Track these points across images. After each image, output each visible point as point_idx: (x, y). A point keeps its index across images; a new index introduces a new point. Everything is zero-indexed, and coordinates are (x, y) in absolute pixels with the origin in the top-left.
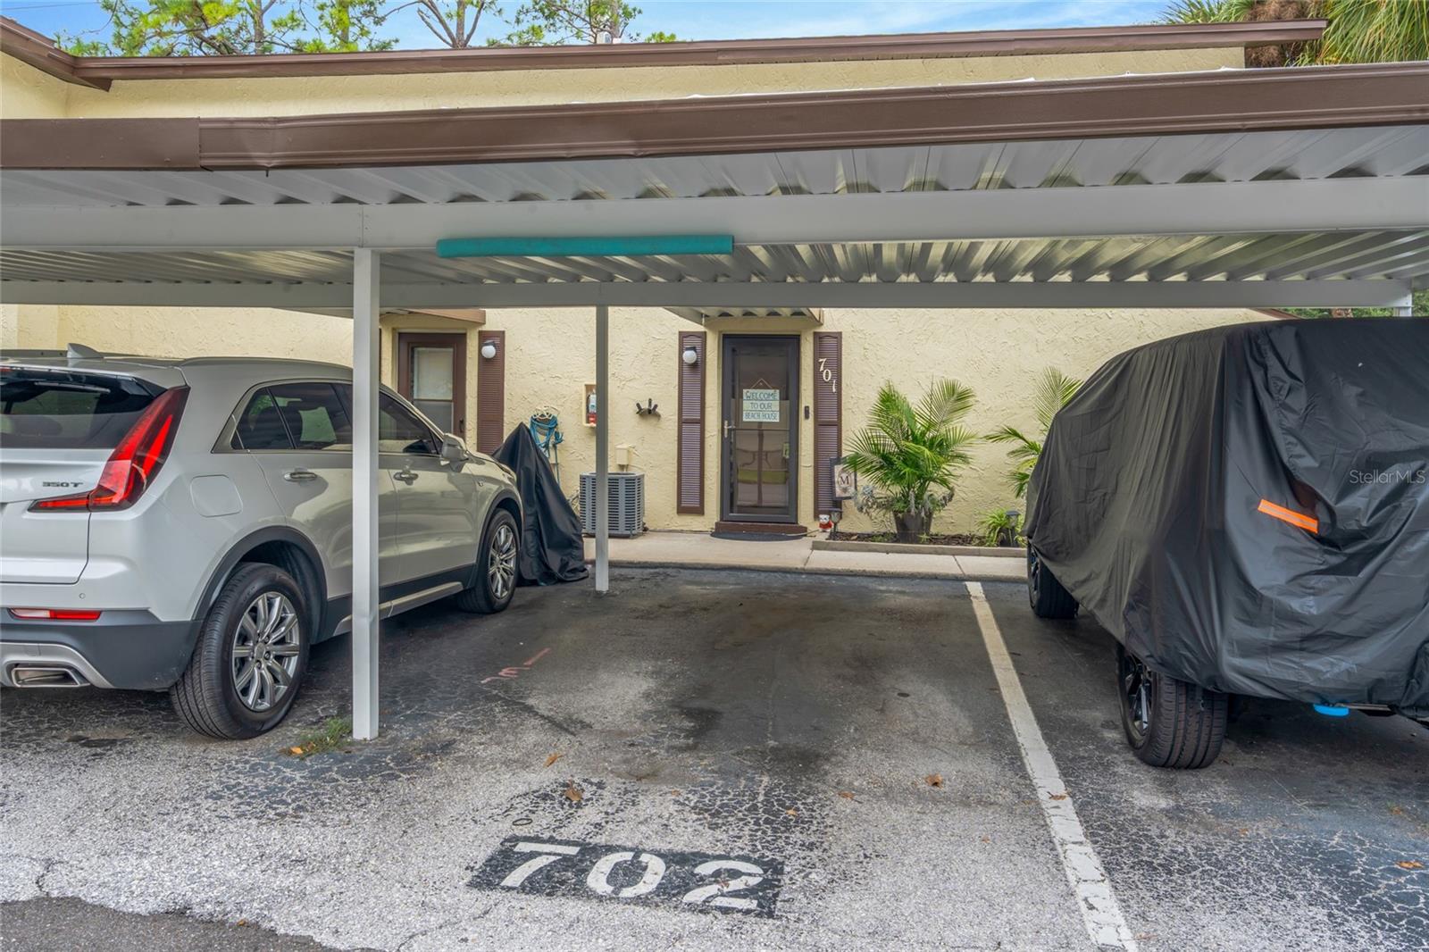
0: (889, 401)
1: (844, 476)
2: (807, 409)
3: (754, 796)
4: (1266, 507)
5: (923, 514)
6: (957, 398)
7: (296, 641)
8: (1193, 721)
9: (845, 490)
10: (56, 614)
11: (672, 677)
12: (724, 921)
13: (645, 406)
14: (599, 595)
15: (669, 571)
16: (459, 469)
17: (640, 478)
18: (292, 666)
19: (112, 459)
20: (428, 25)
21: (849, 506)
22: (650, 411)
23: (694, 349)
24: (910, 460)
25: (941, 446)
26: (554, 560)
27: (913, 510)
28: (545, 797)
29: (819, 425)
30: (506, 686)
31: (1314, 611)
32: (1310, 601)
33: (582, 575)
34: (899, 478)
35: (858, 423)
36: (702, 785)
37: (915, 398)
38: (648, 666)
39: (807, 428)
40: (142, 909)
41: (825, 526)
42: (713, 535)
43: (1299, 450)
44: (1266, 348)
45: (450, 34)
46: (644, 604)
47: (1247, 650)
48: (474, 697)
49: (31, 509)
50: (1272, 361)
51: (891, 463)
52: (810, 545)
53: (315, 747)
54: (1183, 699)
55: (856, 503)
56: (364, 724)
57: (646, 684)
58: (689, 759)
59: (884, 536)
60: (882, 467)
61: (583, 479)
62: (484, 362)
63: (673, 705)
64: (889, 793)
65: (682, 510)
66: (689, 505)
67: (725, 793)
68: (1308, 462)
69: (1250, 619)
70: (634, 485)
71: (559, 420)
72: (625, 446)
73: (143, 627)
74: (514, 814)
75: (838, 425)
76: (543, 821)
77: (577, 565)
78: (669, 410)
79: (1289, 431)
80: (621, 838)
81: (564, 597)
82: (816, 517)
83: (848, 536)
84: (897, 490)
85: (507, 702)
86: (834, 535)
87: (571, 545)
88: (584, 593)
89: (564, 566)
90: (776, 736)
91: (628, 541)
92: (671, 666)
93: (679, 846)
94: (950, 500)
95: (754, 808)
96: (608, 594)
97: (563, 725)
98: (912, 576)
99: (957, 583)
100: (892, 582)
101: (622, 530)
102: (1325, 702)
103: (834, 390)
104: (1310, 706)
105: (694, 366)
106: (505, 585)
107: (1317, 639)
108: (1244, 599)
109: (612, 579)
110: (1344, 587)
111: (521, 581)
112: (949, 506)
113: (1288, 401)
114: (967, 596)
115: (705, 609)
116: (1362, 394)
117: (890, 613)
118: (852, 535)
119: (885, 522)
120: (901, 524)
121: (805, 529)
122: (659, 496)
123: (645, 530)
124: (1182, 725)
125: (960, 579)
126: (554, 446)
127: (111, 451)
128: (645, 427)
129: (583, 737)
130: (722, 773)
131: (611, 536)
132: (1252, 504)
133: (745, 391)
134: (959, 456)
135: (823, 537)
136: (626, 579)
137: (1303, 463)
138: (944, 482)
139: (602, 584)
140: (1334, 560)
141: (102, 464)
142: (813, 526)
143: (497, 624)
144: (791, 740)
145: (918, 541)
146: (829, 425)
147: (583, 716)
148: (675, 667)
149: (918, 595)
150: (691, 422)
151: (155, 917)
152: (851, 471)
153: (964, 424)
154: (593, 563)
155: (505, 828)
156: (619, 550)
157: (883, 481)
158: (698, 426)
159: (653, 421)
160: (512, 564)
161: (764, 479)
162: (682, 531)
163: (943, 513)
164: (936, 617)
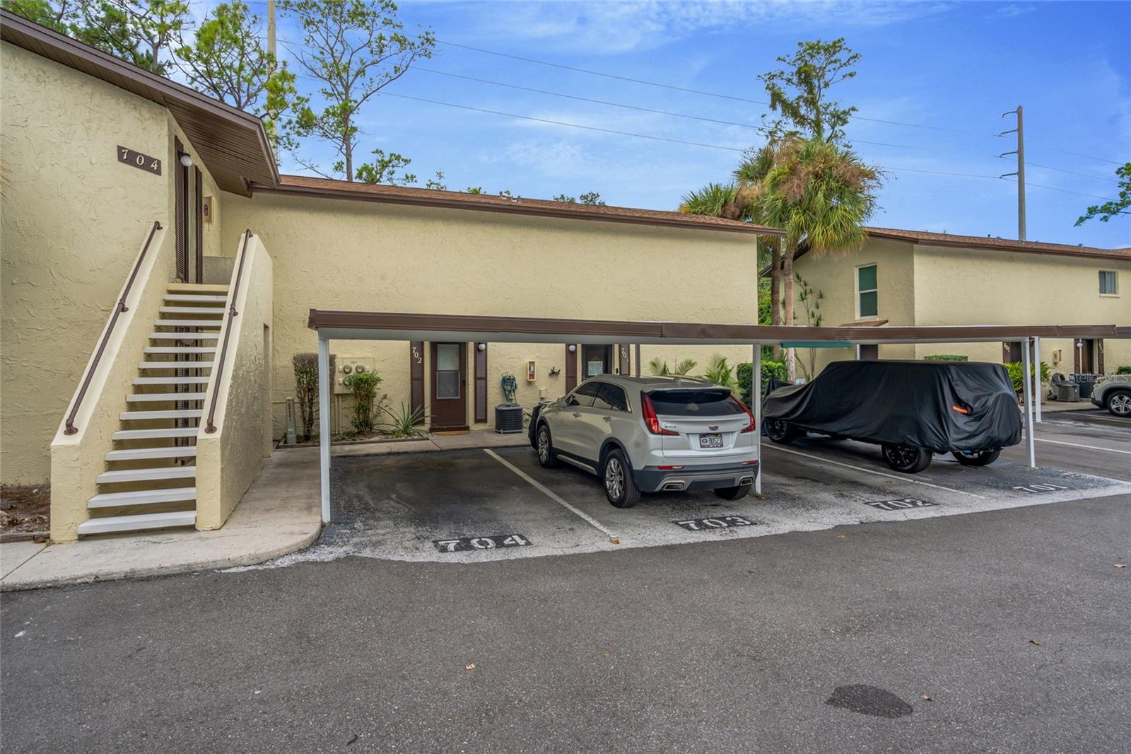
2: (617, 369)
10: (749, 462)
13: (555, 371)
23: (574, 345)
49: (741, 433)
62: (478, 352)
71: (516, 378)
72: (543, 389)
78: (562, 372)
103: (628, 361)
105: (573, 352)
126: (514, 390)
128: (551, 380)
133: (589, 362)
150: (570, 377)
159: (555, 377)
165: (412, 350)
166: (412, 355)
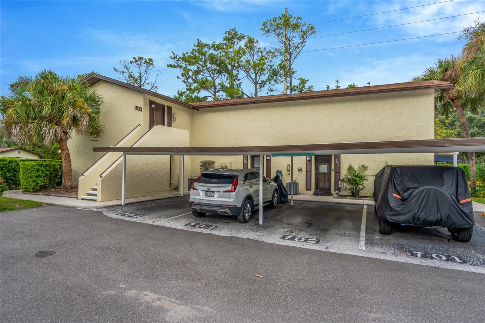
0: (350, 168)
1: (341, 183)
2: (333, 169)
3: (317, 233)
4: (394, 195)
5: (357, 191)
6: (365, 168)
7: (250, 210)
8: (386, 226)
9: (341, 186)
10: (226, 205)
11: (305, 219)
12: (312, 244)
13: (299, 169)
14: (291, 206)
15: (304, 202)
16: (269, 184)
17: (298, 183)
18: (250, 214)
19: (232, 186)
20: (249, 79)
21: (342, 189)
22: (300, 170)
23: (309, 157)
24: (355, 181)
25: (362, 178)
26: (283, 199)
27: (355, 191)
28: (288, 232)
29: (336, 173)
30: (279, 219)
31: (399, 210)
32: (398, 208)
33: (288, 202)
34: (352, 184)
35: (344, 173)
36: (310, 232)
37: (356, 167)
38: (301, 217)
39: (333, 173)
40: (245, 238)
41: (336, 193)
42: (313, 195)
43: (398, 187)
44: (395, 171)
45: (254, 81)
46: (300, 208)
47: (390, 215)
48: (275, 220)
49: (223, 192)
50: (396, 173)
51: (350, 181)
52: (333, 197)
53: (255, 225)
54: (384, 223)
55: (343, 189)
56: (261, 222)
57: (301, 220)
58: (308, 229)
59: (349, 196)
60: (348, 182)
61: (287, 183)
62: (268, 160)
63: (305, 222)
64: (337, 234)
65: (307, 190)
66: (308, 188)
67: (313, 233)
68: (400, 188)
69: (390, 211)
70: (297, 185)
71: (282, 171)
72: (295, 177)
73: (235, 207)
74: (284, 233)
75: (340, 172)
76: (288, 234)
77: (287, 200)
78: (304, 169)
79: (397, 184)
80: (299, 236)
81: (286, 206)
82: (335, 191)
83: (341, 196)
84: (352, 186)
85: (280, 221)
86: (339, 195)
87: (286, 196)
88: (289, 205)
89: (285, 200)
90: (321, 227)
91: (296, 196)
92: (305, 217)
93: (307, 237)
94: (364, 188)
95: (317, 234)
96: (293, 206)
97: (289, 224)
98: (353, 204)
99: (362, 206)
100: (348, 205)
101: (295, 194)
102: (402, 223)
103: (339, 165)
104: (400, 224)
105: (309, 160)
106: (276, 204)
107: (399, 214)
108: (390, 208)
109: (294, 203)
110: (402, 207)
111: (278, 203)
112: (363, 190)
113: (398, 179)
114: (363, 208)
115: (311, 209)
116: (408, 179)
117: (346, 211)
118: (342, 195)
119: (349, 193)
120: (353, 193)
121: (333, 194)
122: (302, 186)
123: (299, 193)
124: (384, 227)
125: (363, 205)
126: (281, 177)
127: (232, 185)
128: (299, 173)
129: (292, 225)
130: (313, 231)
131: (294, 195)
132: (392, 195)
133: (320, 165)
134: (366, 180)
135: (336, 196)
136: (296, 203)
137: (399, 188)
138: (362, 185)
139: (292, 204)
140: (402, 203)
141: (231, 186)
142: (334, 193)
143: (275, 210)
144: (324, 228)
145: (356, 197)
146: (338, 172)
147: (291, 223)
148: (306, 217)
149: (353, 208)
150: (308, 172)
151: (246, 239)
152: (342, 182)
153: (367, 173)
154: (290, 200)
155: (284, 234)
156: (295, 197)
157: (349, 184)
158: (310, 173)
159: (301, 172)
160: (277, 200)
161: (326, 181)
162: (307, 194)
163: (362, 191)
164: (355, 212)
165: (243, 159)
166: (244, 161)
